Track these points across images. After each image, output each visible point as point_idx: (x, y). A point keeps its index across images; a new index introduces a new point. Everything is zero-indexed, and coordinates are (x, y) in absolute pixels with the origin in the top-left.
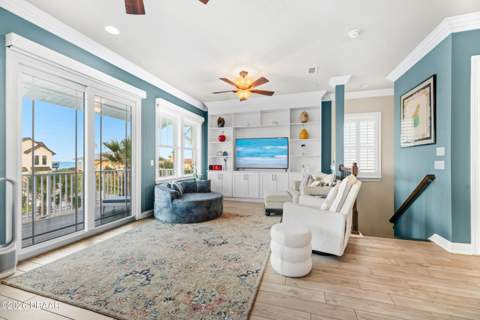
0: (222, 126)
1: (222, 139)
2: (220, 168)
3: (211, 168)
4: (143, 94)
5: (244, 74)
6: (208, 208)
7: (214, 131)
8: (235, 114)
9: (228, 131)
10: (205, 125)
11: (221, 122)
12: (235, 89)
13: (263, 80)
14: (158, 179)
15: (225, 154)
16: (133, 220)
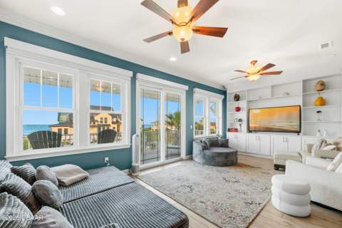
0: (238, 100)
1: (238, 109)
2: (236, 130)
3: (229, 130)
4: (186, 88)
5: (254, 62)
6: (226, 158)
7: (232, 105)
8: (248, 90)
9: (242, 104)
10: (225, 101)
11: (237, 98)
12: (247, 75)
13: (270, 66)
14: (195, 137)
15: (240, 120)
16: (182, 160)
